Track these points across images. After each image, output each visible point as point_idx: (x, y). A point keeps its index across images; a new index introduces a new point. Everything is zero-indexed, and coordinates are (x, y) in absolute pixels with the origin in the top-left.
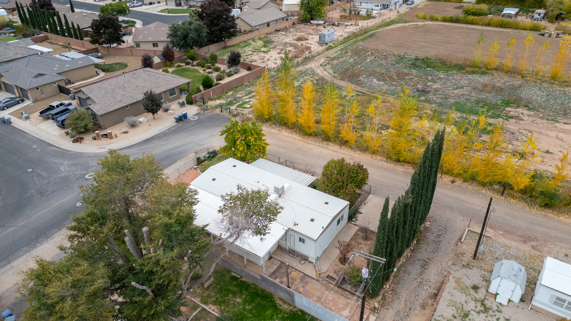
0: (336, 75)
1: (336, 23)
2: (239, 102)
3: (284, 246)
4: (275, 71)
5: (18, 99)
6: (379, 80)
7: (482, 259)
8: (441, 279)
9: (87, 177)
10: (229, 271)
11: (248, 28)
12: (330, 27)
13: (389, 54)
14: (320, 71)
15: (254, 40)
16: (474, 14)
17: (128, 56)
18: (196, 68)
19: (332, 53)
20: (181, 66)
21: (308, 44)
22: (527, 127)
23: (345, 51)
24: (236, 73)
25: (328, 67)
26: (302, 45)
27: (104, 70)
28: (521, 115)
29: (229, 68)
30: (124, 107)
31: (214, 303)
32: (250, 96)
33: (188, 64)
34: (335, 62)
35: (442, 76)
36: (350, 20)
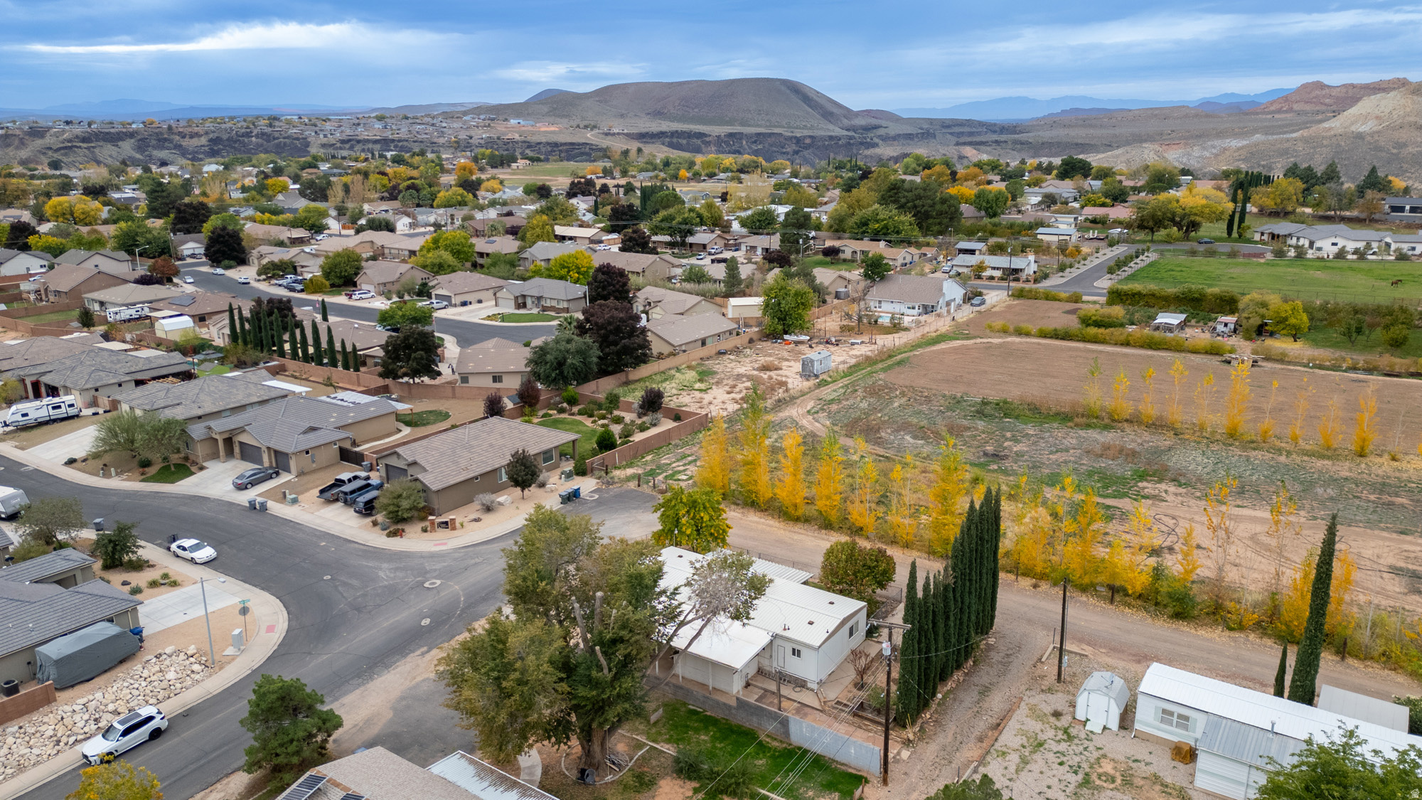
0: (836, 428)
1: (833, 340)
2: (666, 471)
3: (768, 669)
4: (725, 422)
5: (271, 471)
6: (915, 437)
7: (1071, 682)
8: (1007, 707)
9: (427, 585)
10: (685, 704)
11: (666, 350)
12: (821, 347)
13: (935, 395)
14: (807, 422)
15: (678, 370)
16: (1098, 324)
17: (447, 398)
18: (578, 418)
19: (827, 393)
20: (551, 415)
21: (782, 376)
22: (1170, 512)
23: (852, 389)
24: (655, 425)
25: (821, 415)
26: (770, 378)
27: (408, 424)
28: (1164, 494)
29: (640, 418)
30: (472, 479)
31: (668, 741)
32: (684, 461)
33: (562, 411)
34: (834, 407)
35: (1031, 432)
36: (860, 333)
